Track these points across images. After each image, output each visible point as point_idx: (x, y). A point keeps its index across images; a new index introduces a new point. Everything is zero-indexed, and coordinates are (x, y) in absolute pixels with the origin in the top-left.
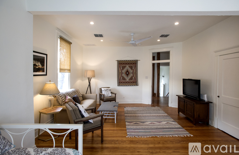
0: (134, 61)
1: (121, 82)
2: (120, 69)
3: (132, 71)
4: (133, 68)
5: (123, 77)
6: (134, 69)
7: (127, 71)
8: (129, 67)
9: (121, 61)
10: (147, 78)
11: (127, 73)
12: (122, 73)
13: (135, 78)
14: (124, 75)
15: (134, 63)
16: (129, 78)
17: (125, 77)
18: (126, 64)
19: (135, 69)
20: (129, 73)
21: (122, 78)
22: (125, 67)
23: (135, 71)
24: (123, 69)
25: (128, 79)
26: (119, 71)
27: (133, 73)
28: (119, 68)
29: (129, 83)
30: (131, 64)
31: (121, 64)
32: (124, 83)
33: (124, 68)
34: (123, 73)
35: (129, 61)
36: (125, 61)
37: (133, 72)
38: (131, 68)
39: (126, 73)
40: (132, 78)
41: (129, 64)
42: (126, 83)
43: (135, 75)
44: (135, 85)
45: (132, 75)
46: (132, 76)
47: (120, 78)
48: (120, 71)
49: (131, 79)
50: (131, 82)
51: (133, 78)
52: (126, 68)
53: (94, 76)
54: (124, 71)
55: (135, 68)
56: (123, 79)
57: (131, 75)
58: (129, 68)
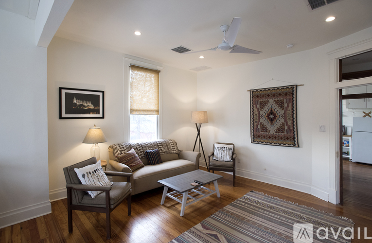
0: (287, 87)
1: (259, 135)
2: (255, 109)
3: (283, 112)
4: (286, 105)
5: (262, 125)
6: (288, 106)
7: (272, 112)
8: (276, 102)
9: (257, 90)
10: (322, 129)
11: (272, 116)
12: (260, 116)
13: (291, 128)
14: (264, 121)
15: (286, 94)
16: (276, 128)
17: (267, 126)
18: (268, 96)
19: (290, 107)
20: (275, 117)
21: (259, 126)
22: (266, 103)
23: (289, 112)
24: (261, 108)
25: (272, 130)
26: (254, 111)
27: (285, 116)
28: (254, 106)
29: (275, 138)
30: (280, 95)
31: (258, 97)
32: (264, 137)
33: (263, 105)
34: (262, 116)
35: (274, 89)
36: (265, 89)
37: (285, 113)
38: (281, 104)
39: (268, 116)
40: (283, 129)
41: (274, 95)
42: (270, 137)
43: (291, 121)
44: (289, 146)
45: (283, 121)
46: (283, 124)
47: (255, 127)
48: (256, 112)
49: (281, 129)
50: (281, 138)
51: (286, 128)
52: (269, 105)
53: (206, 121)
54: (265, 112)
55: (290, 104)
56: (261, 128)
57: (280, 121)
58: (275, 105)
